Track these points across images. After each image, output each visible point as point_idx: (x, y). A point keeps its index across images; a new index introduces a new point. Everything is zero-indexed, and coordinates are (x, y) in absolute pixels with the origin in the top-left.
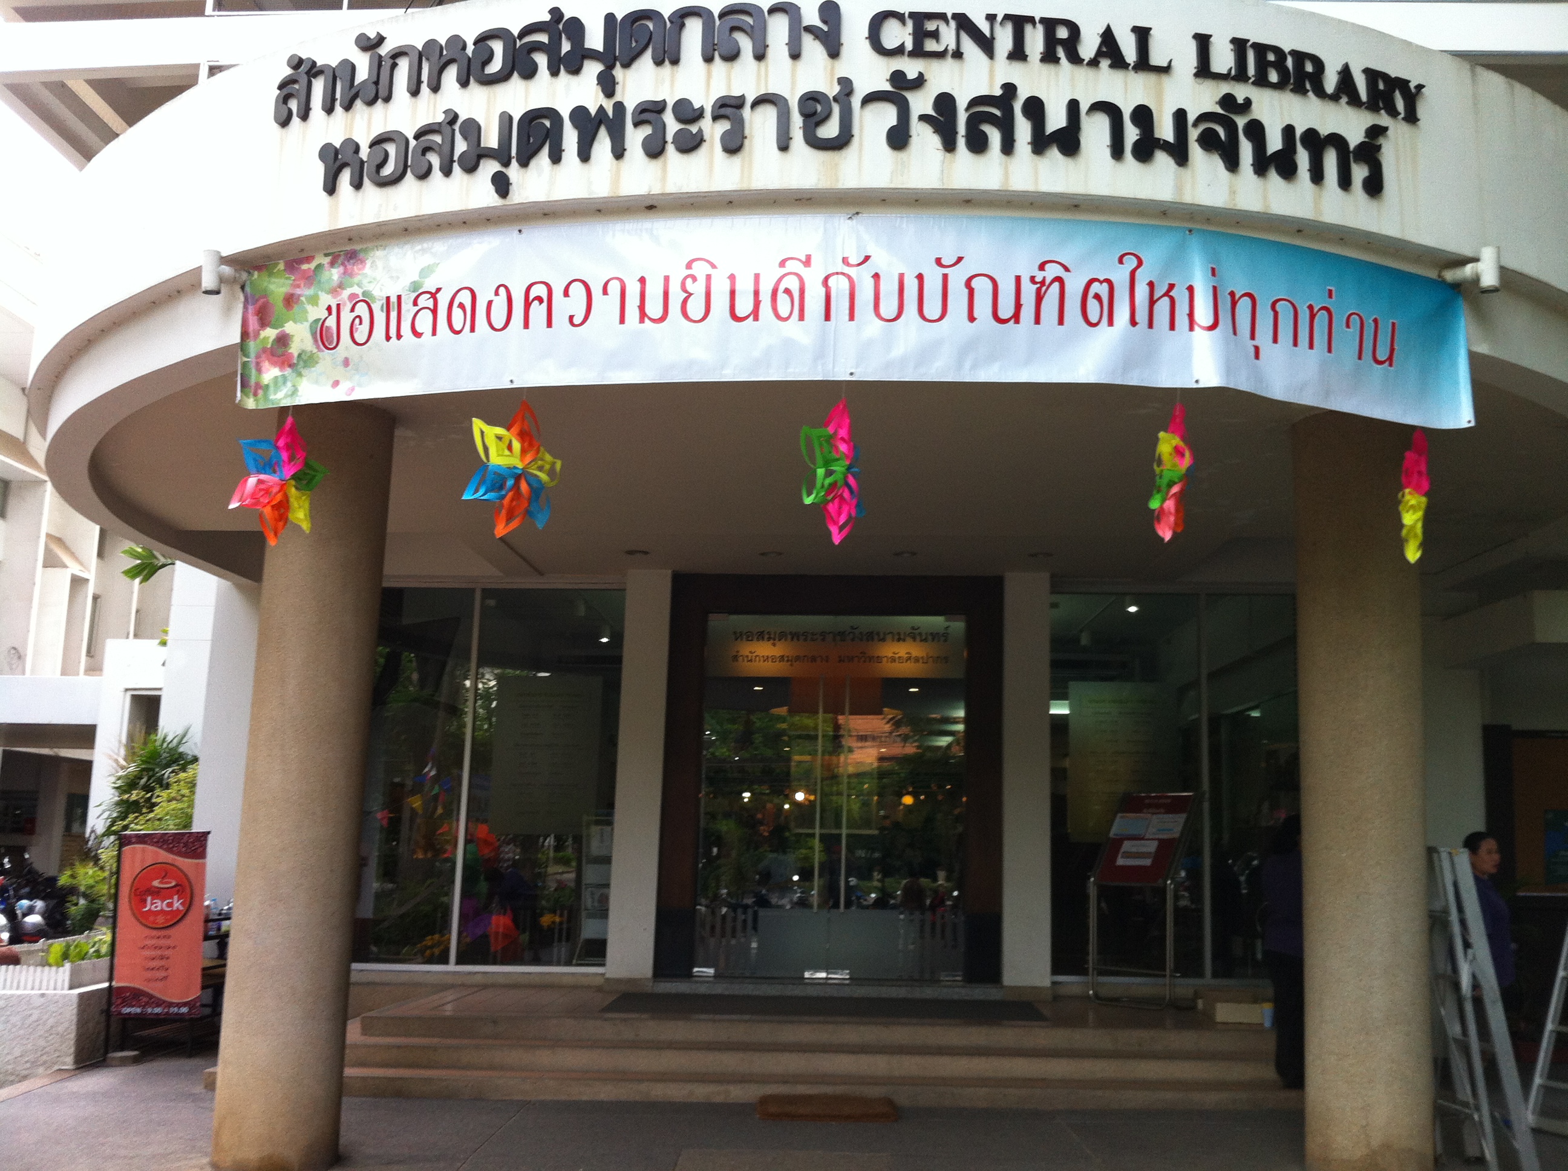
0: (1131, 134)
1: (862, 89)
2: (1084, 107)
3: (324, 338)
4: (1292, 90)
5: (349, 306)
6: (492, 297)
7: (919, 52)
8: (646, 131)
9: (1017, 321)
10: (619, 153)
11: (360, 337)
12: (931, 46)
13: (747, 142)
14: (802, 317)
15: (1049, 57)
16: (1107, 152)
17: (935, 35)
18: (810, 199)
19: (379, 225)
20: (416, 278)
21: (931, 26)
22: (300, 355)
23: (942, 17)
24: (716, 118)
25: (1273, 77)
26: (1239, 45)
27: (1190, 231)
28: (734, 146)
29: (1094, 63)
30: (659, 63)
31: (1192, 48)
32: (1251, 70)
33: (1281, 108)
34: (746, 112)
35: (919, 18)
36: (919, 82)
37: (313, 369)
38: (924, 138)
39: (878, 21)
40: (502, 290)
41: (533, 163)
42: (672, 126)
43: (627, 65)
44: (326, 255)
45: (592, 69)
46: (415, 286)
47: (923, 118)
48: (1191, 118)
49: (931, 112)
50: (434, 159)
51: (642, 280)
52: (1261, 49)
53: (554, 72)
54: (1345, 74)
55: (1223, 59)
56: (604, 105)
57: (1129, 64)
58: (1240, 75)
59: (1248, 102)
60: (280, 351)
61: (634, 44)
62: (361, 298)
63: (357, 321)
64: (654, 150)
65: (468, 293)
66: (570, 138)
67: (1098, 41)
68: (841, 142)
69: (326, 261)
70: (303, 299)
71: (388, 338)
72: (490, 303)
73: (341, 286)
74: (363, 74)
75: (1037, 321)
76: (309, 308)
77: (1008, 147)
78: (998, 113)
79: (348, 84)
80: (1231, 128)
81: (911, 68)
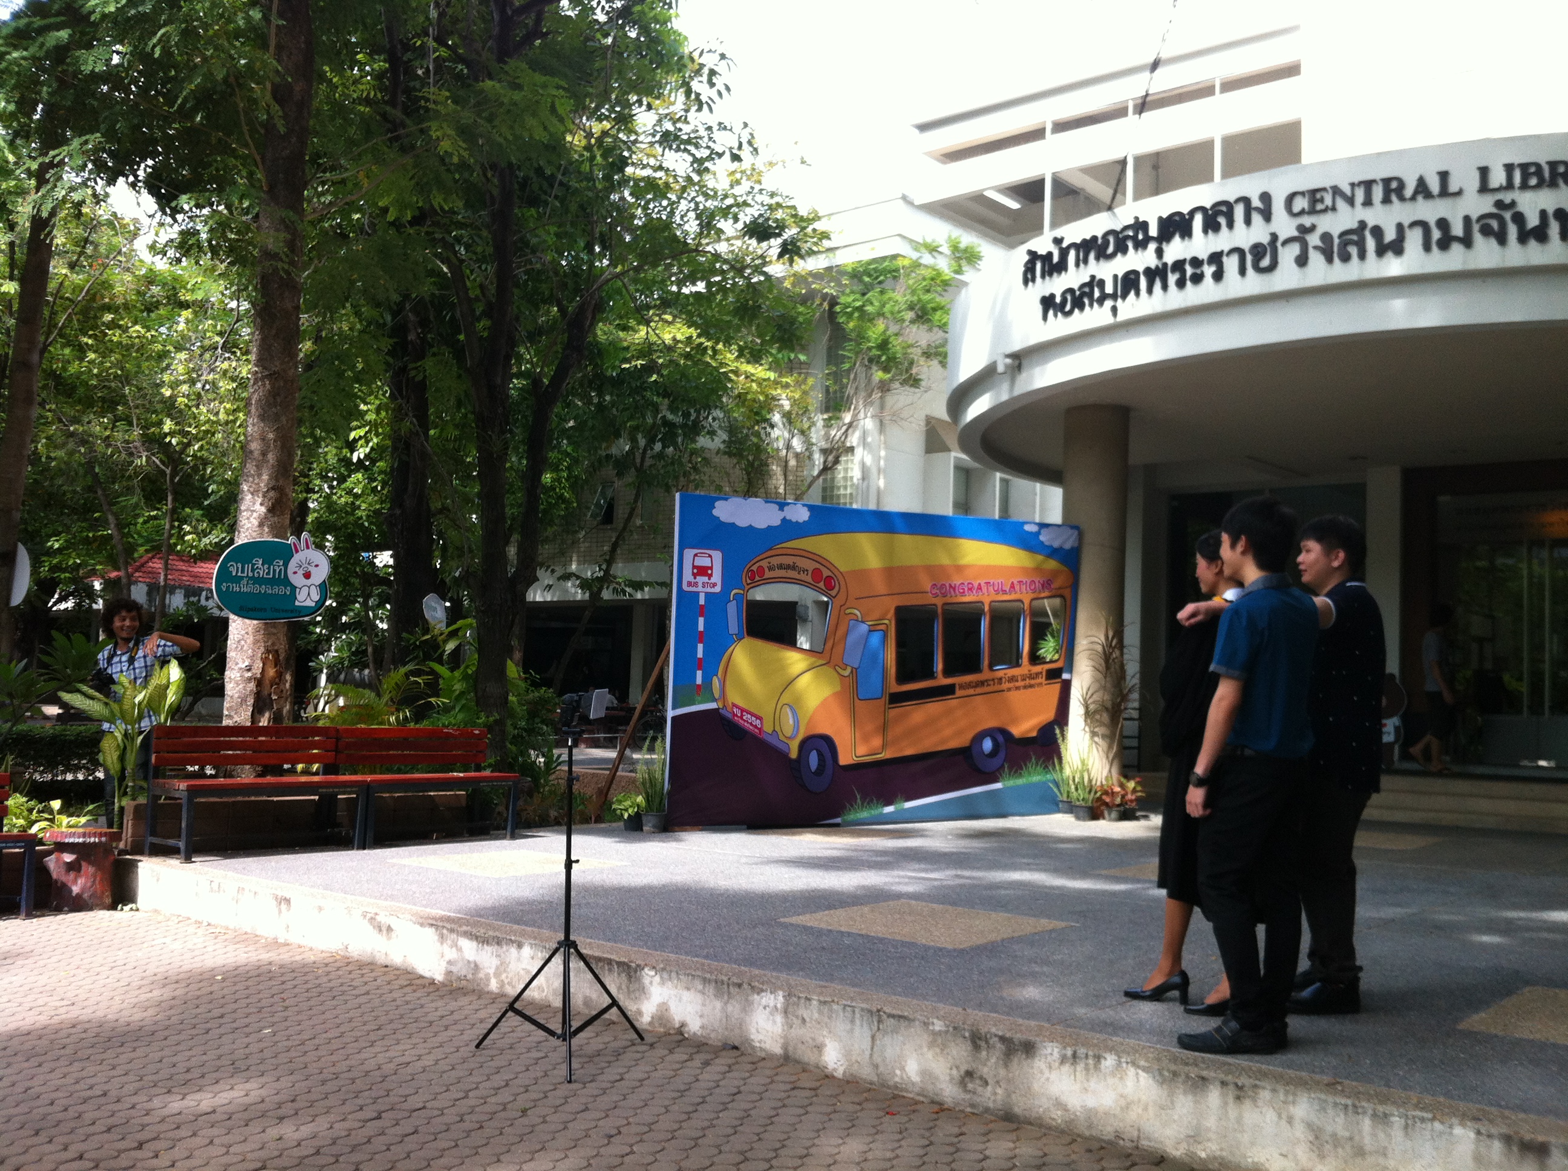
0: (1436, 234)
1: (1282, 237)
2: (1406, 226)
4: (1549, 187)
7: (1312, 211)
8: (1177, 276)
10: (1165, 287)
12: (1319, 207)
13: (1225, 274)
16: (1420, 248)
17: (1322, 200)
19: (1064, 337)
21: (1318, 196)
23: (1324, 189)
24: (1210, 264)
25: (1534, 182)
28: (1218, 277)
29: (1413, 198)
30: (1182, 238)
31: (1476, 176)
32: (1517, 181)
33: (1538, 200)
34: (1225, 259)
35: (1314, 192)
36: (1313, 228)
38: (1316, 259)
39: (1290, 199)
41: (1128, 298)
42: (1189, 271)
43: (1168, 242)
47: (1316, 248)
48: (1474, 219)
49: (1319, 243)
50: (1086, 300)
53: (1136, 250)
55: (1498, 178)
56: (1159, 264)
57: (1436, 195)
58: (1510, 186)
59: (1514, 202)
61: (1171, 230)
64: (1181, 284)
66: (1143, 283)
67: (1415, 184)
68: (1273, 267)
74: (1056, 258)
78: (1356, 238)
79: (1050, 263)
80: (1502, 220)
81: (1307, 221)
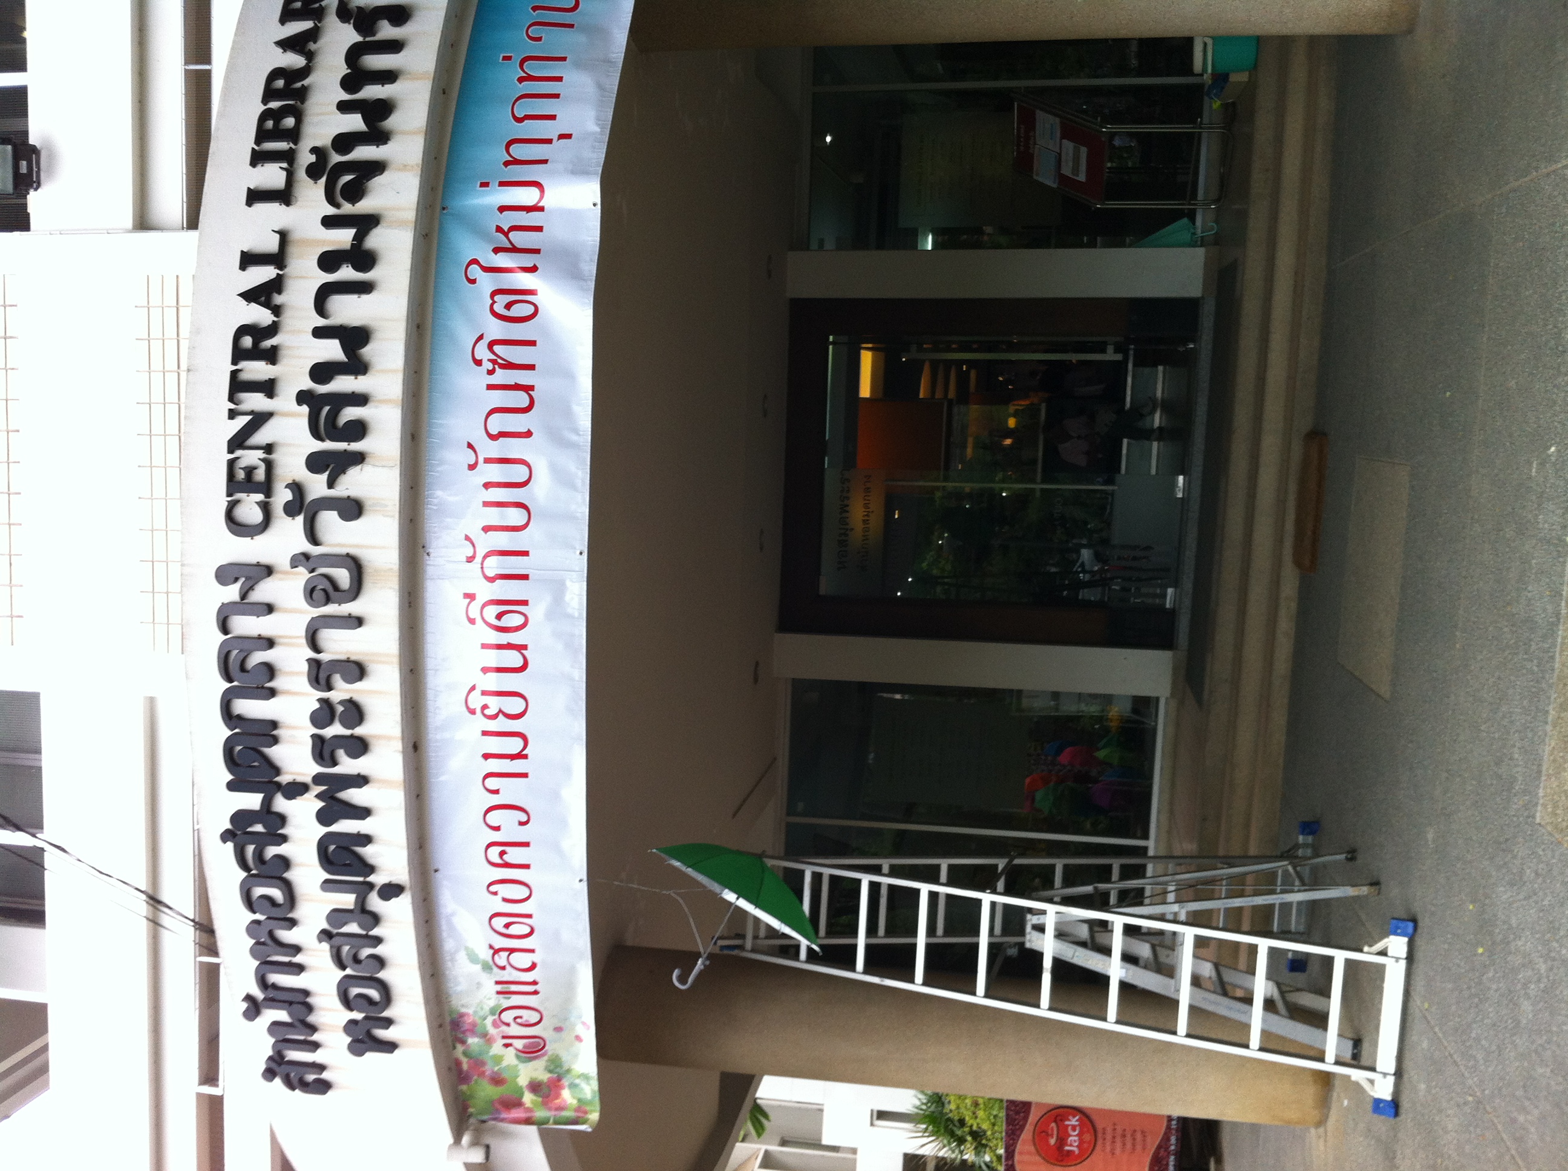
0: (347, 273)
1: (303, 545)
2: (321, 322)
3: (534, 1050)
4: (303, 102)
5: (504, 1028)
6: (499, 898)
7: (267, 488)
8: (341, 754)
9: (532, 388)
10: (361, 780)
11: (534, 1017)
12: (260, 475)
13: (353, 658)
14: (525, 603)
15: (271, 356)
16: (365, 297)
17: (250, 471)
18: (409, 593)
19: (427, 1002)
20: (478, 967)
21: (241, 475)
22: (550, 1071)
23: (231, 464)
24: (329, 688)
25: (290, 122)
26: (258, 158)
27: (444, 209)
28: (357, 671)
29: (277, 310)
30: (275, 740)
31: (261, 208)
32: (282, 145)
33: (321, 114)
34: (324, 657)
35: (233, 486)
36: (297, 488)
37: (564, 1059)
38: (352, 484)
39: (236, 527)
40: (493, 888)
41: (372, 861)
42: (335, 729)
43: (277, 771)
44: (454, 1048)
45: (281, 804)
46: (486, 967)
47: (331, 484)
48: (331, 211)
49: (324, 477)
50: (366, 952)
51: (486, 756)
52: (262, 135)
53: (284, 839)
54: (286, 44)
55: (272, 175)
56: (316, 793)
57: (278, 274)
58: (288, 157)
59: (315, 150)
60: (545, 1090)
61: (256, 764)
62: (496, 1017)
63: (519, 1020)
64: (359, 747)
65: (494, 920)
66: (346, 826)
67: (254, 306)
68: (354, 564)
69: (460, 1048)
70: (496, 1069)
71: (536, 993)
72: (505, 900)
73: (485, 1035)
74: (282, 1016)
75: (531, 367)
76: (504, 1064)
77: (360, 399)
78: (327, 409)
79: (292, 1029)
80: (342, 168)
81: (283, 496)
